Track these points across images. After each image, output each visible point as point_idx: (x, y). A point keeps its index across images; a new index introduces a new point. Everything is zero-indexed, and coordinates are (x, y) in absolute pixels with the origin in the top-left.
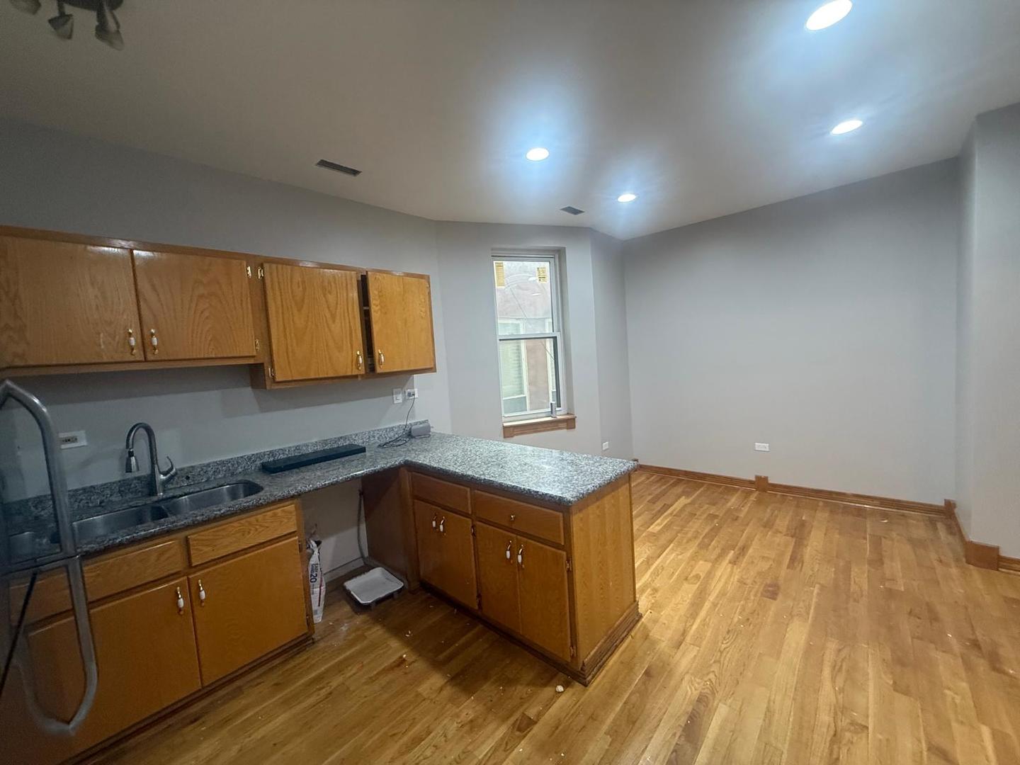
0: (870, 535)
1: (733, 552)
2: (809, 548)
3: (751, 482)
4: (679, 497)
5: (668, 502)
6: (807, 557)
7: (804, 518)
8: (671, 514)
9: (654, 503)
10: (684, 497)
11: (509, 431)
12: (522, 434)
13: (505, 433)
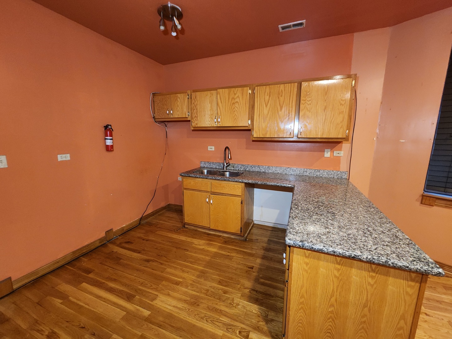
11: (430, 200)
12: (446, 207)
13: (424, 201)
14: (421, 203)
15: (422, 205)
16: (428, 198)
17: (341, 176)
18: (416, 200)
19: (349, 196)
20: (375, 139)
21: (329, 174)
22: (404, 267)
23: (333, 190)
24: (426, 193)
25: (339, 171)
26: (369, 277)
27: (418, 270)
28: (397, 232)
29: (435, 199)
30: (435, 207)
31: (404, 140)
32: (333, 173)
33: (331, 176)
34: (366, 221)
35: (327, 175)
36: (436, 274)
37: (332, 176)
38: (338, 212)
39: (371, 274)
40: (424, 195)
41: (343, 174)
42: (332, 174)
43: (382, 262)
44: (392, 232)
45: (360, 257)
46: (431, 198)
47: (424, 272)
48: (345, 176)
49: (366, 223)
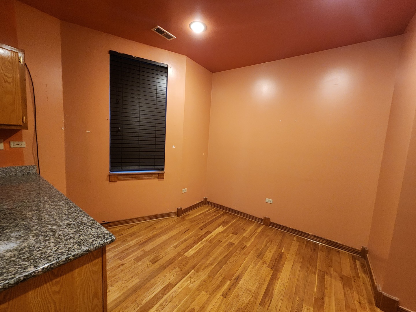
0: (319, 270)
1: (229, 282)
2: (279, 281)
3: (261, 219)
4: (219, 226)
5: (210, 230)
6: (276, 292)
7: (282, 251)
8: (207, 240)
9: (202, 229)
10: (222, 226)
11: (114, 177)
12: (124, 180)
13: (111, 179)
14: (110, 181)
15: (110, 182)
16: (113, 176)
17: (28, 171)
18: (106, 180)
19: (35, 195)
20: (63, 129)
21: (7, 172)
22: (85, 253)
23: (12, 192)
24: (111, 173)
25: (23, 166)
26: (53, 286)
27: (97, 248)
28: (82, 218)
29: (117, 176)
30: (118, 182)
31: (89, 131)
32: (14, 170)
33: (11, 175)
34: (52, 219)
35: (3, 174)
36: (110, 242)
37: (14, 174)
38: (12, 223)
39: (54, 281)
40: (110, 174)
41: (30, 169)
42: (12, 171)
43: (62, 262)
44: (78, 220)
45: (34, 274)
46: (115, 176)
47: (101, 246)
48: (34, 171)
49: (50, 222)
